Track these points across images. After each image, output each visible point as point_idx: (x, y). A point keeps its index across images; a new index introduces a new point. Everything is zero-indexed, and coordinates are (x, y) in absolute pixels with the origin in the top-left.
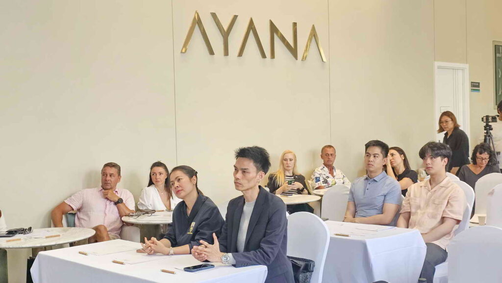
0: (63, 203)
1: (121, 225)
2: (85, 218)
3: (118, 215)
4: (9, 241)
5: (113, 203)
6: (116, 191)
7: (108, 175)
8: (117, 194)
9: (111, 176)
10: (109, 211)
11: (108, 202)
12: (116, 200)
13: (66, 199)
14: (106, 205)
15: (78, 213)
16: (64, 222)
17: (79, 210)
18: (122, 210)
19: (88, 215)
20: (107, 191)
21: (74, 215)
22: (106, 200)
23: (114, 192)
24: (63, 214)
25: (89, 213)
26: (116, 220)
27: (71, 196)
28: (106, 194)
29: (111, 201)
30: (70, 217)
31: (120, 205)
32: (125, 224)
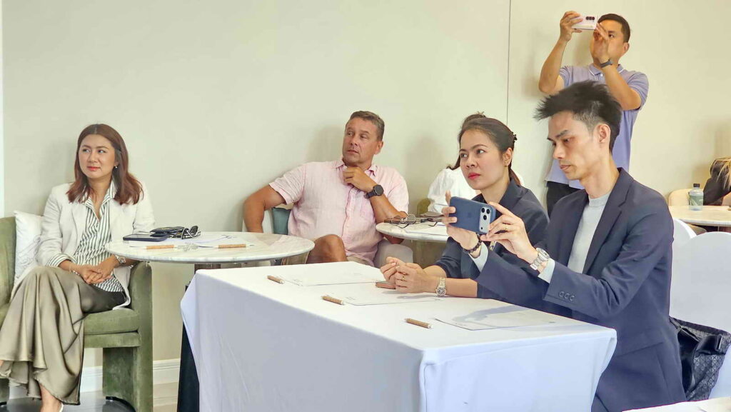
0: (267, 189)
1: (377, 240)
2: (307, 220)
3: (372, 219)
4: (153, 248)
5: (362, 194)
6: (371, 171)
7: (357, 135)
8: (372, 177)
9: (362, 137)
10: (354, 209)
11: (353, 192)
12: (370, 187)
13: (273, 181)
14: (349, 198)
15: (295, 210)
16: (267, 223)
17: (297, 204)
18: (380, 211)
19: (312, 215)
20: (351, 170)
21: (288, 212)
22: (349, 188)
23: (367, 172)
24: (265, 209)
25: (314, 210)
26: (366, 229)
27: (282, 176)
28: (349, 175)
29: (359, 190)
30: (279, 215)
31: (378, 199)
32: (385, 239)
